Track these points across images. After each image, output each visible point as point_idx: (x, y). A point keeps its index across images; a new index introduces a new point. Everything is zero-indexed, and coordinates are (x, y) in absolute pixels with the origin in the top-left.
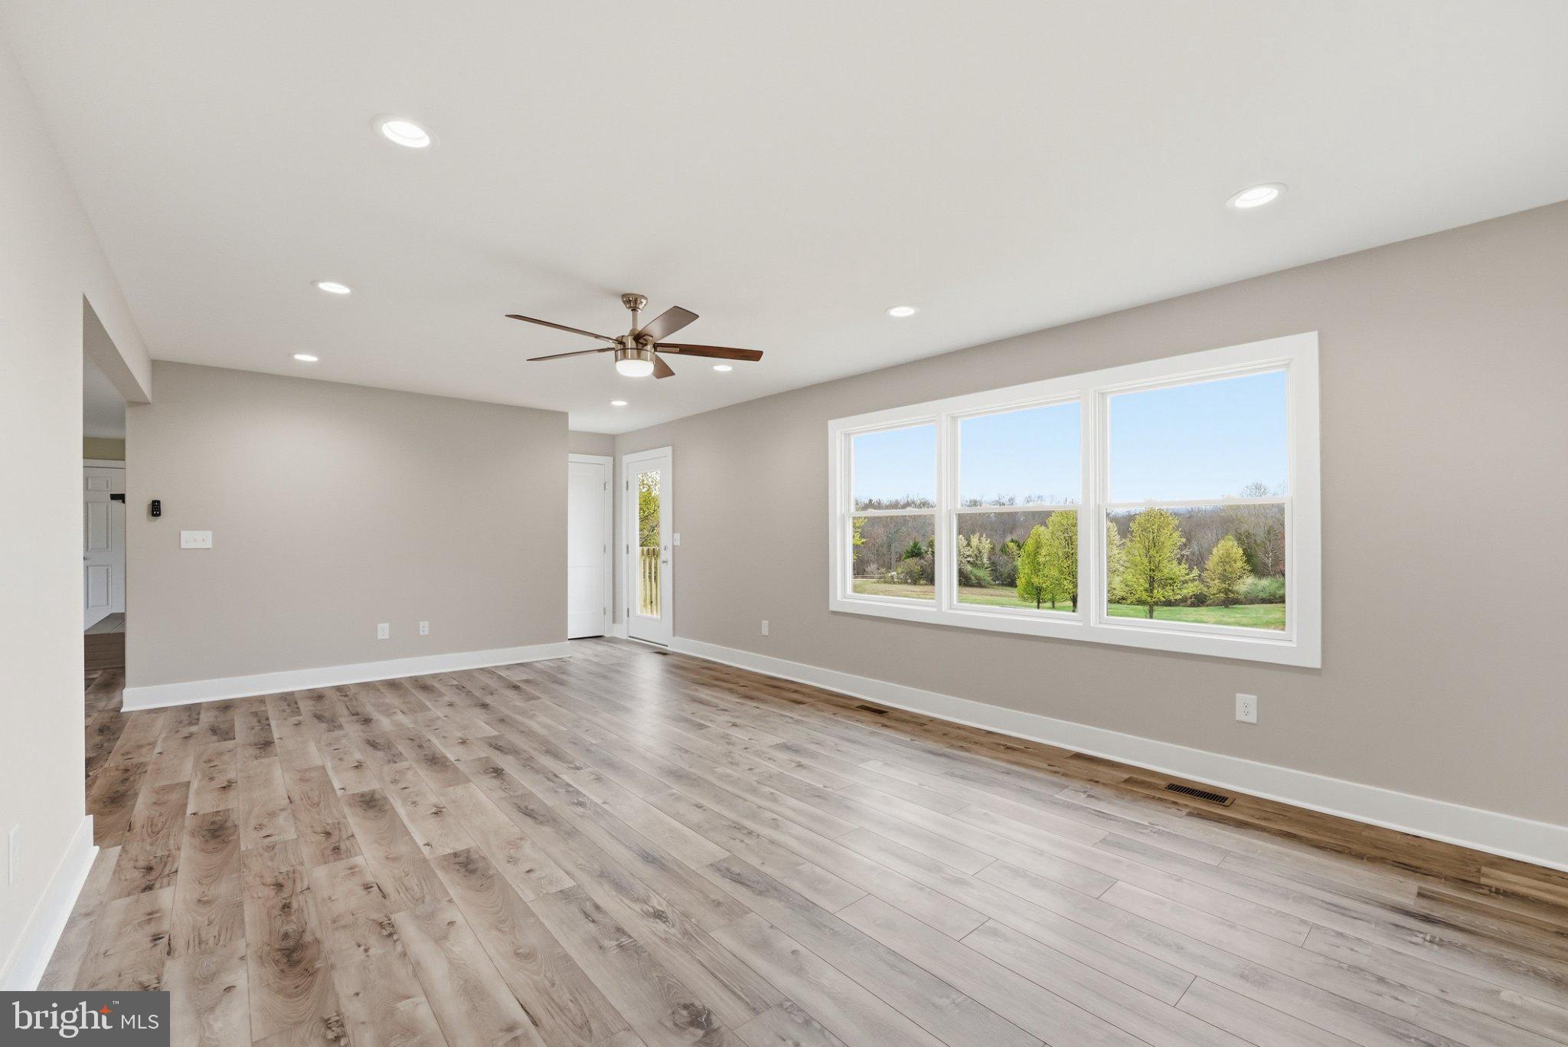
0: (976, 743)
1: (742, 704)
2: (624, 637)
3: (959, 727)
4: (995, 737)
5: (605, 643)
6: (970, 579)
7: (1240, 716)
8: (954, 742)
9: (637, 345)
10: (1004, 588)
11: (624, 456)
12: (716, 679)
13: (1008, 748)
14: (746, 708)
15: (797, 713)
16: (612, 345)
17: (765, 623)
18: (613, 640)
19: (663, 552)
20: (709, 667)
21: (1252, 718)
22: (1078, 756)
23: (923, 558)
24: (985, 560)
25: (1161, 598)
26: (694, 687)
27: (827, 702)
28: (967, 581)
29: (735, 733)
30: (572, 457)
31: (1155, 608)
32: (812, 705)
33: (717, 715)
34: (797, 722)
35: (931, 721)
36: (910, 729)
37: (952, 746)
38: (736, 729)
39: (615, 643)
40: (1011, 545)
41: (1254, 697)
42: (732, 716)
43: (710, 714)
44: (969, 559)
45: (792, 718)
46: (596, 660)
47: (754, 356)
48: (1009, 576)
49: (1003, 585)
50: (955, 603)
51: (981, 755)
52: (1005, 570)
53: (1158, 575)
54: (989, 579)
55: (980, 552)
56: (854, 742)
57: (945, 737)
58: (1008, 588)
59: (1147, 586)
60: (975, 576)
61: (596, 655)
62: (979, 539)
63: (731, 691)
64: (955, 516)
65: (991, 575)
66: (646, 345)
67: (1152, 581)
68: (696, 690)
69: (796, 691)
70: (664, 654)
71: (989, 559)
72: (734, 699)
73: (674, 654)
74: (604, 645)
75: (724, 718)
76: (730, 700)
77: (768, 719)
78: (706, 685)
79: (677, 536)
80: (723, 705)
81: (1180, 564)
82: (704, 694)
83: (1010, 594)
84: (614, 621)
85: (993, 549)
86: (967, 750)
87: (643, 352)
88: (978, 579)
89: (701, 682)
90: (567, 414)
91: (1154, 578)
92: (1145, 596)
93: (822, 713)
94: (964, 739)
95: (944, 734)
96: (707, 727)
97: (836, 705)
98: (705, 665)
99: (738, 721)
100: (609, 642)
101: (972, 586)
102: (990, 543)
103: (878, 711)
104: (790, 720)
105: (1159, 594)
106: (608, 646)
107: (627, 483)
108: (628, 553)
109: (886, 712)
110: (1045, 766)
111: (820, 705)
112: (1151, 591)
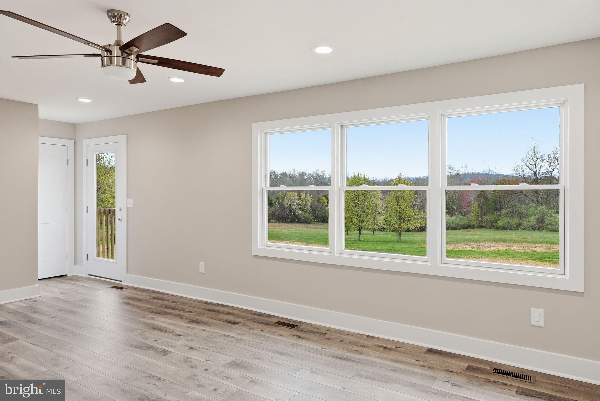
0: (364, 346)
1: (192, 328)
2: (85, 275)
3: (348, 334)
4: (374, 340)
5: (68, 281)
6: (301, 218)
7: (533, 322)
8: (350, 347)
9: (122, 55)
10: (320, 223)
11: (84, 140)
12: (167, 307)
13: (386, 348)
14: (196, 331)
15: (234, 332)
16: (99, 52)
17: (202, 264)
18: (75, 279)
19: (117, 212)
20: (158, 296)
21: (541, 323)
22: (430, 351)
23: (273, 206)
24: (309, 207)
25: (405, 228)
26: (151, 316)
27: (252, 320)
28: (299, 220)
29: (193, 355)
30: (41, 139)
31: (402, 233)
32: (244, 325)
33: (175, 340)
34: (238, 340)
35: (328, 330)
36: (318, 339)
37: (350, 351)
38: (193, 352)
39: (79, 281)
40: (323, 198)
41: (543, 310)
42: (187, 340)
43: (168, 340)
44: (300, 207)
45: (232, 337)
46: (62, 297)
47: (217, 72)
48: (322, 217)
49: (319, 222)
50: (343, 249)
51: (370, 356)
52: (320, 213)
53: (403, 215)
54: (311, 218)
55: (306, 203)
56: (284, 354)
57: (341, 342)
58: (322, 223)
59: (398, 221)
60: (304, 217)
61: (63, 293)
62: (306, 195)
63: (180, 316)
64: (343, 192)
65: (313, 216)
66: (130, 55)
67: (400, 218)
68: (153, 319)
69: (228, 313)
70: (120, 288)
71: (311, 206)
72: (183, 324)
73: (128, 287)
74: (69, 283)
75: (180, 342)
76: (181, 326)
77: (215, 340)
78: (159, 313)
79: (131, 201)
80: (178, 331)
81: (414, 209)
82: (160, 321)
83: (323, 227)
84: (75, 263)
85: (313, 201)
86: (361, 353)
87: (128, 60)
88: (305, 218)
89: (155, 311)
90: (37, 105)
91: (401, 217)
92: (396, 227)
93: (252, 331)
94: (356, 344)
95: (341, 341)
96: (169, 352)
97: (261, 323)
98: (155, 295)
99: (193, 344)
100: (73, 280)
101: (302, 223)
102: (313, 197)
103: (290, 325)
104: (232, 339)
105: (404, 226)
106: (72, 284)
107: (87, 160)
108: (88, 212)
109: (296, 326)
110: (414, 361)
111: (249, 323)
112: (400, 224)
